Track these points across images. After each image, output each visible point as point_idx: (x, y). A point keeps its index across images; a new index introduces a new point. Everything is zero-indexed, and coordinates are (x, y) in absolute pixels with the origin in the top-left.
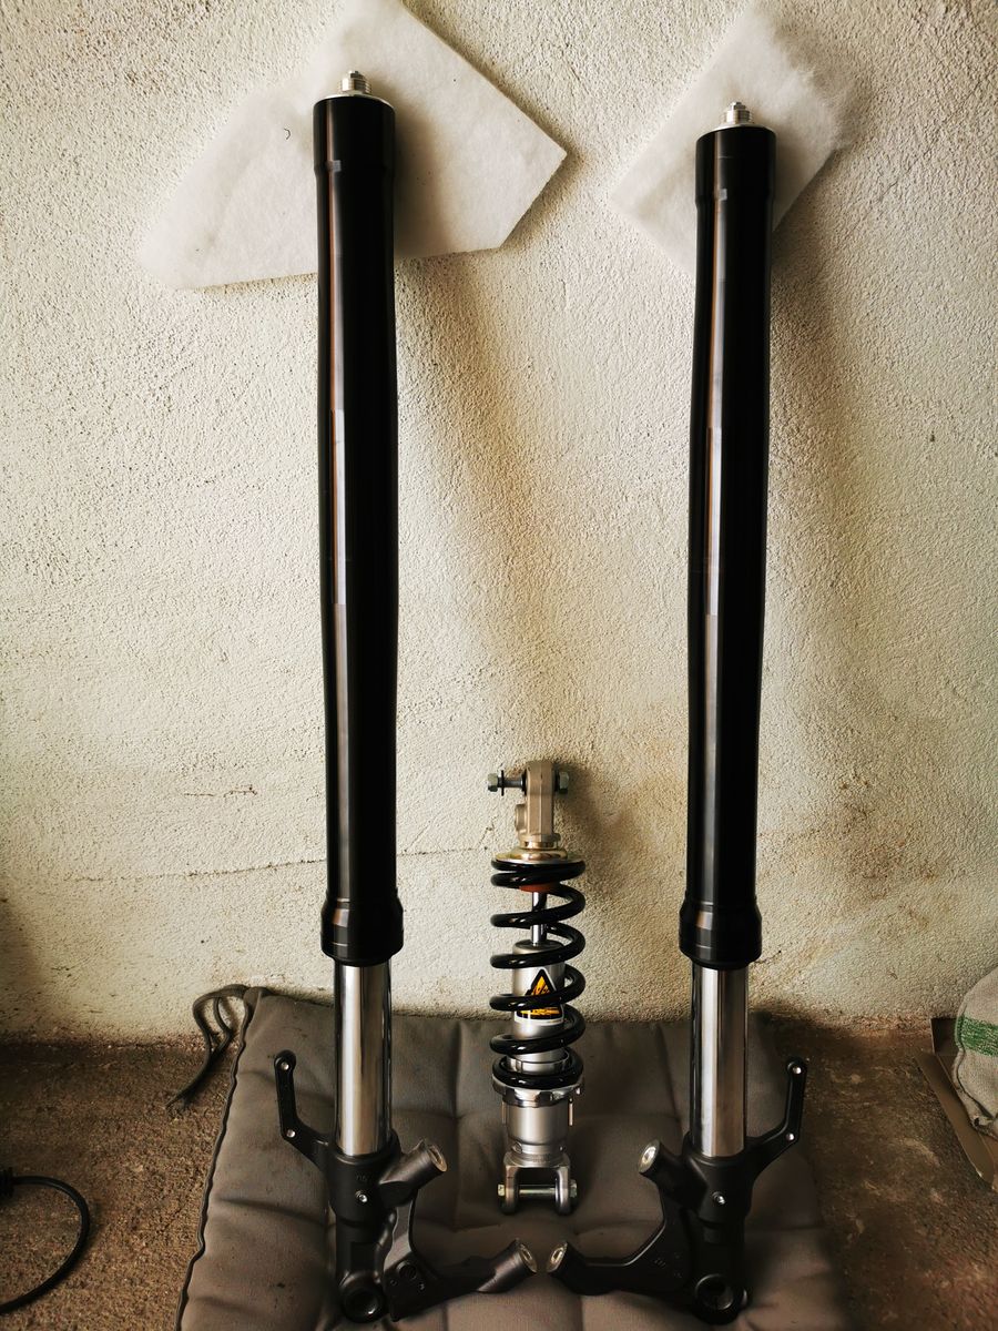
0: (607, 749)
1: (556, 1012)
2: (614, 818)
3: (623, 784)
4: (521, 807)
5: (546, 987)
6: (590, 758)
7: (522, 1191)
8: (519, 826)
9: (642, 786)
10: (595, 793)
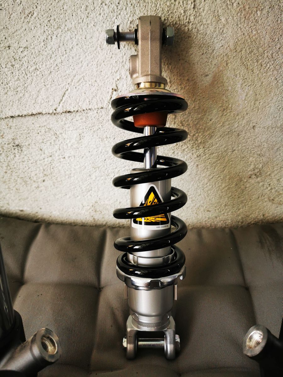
0: (206, 8)
1: (165, 220)
2: (209, 79)
3: (218, 46)
4: (134, 57)
5: (156, 200)
6: (192, 18)
7: (140, 343)
8: (133, 72)
9: (232, 47)
10: (195, 55)
